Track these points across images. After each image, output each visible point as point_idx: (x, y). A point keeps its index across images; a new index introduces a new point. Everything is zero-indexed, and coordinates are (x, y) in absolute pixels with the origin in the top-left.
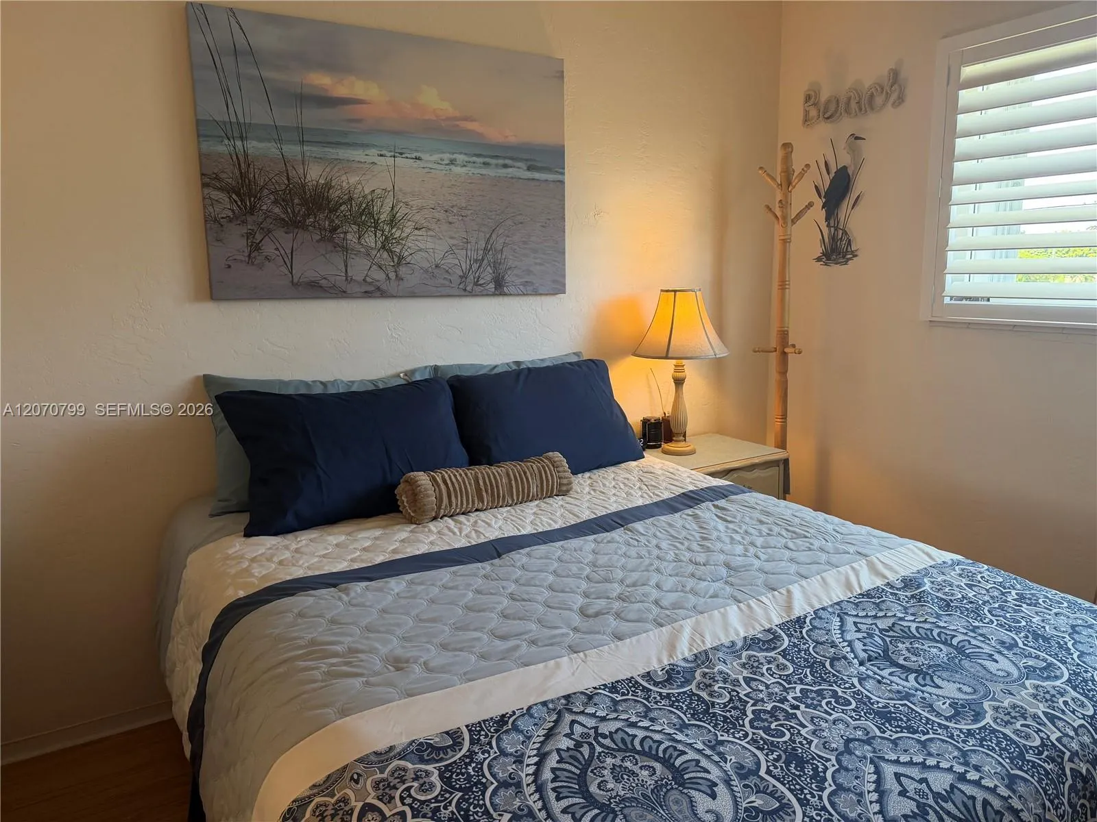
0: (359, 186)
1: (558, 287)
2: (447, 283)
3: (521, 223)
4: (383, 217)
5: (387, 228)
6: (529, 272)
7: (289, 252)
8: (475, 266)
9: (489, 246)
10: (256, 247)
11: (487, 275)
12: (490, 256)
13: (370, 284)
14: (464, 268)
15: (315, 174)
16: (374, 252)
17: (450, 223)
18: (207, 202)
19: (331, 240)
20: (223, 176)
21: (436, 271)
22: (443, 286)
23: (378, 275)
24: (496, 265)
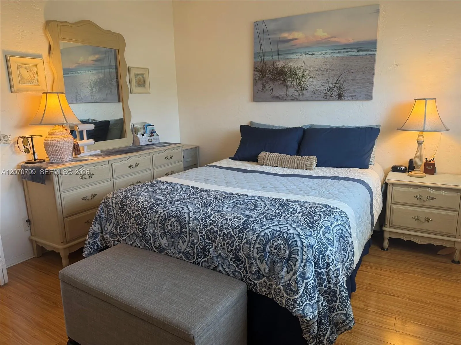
0: (294, 66)
1: (369, 97)
2: (320, 96)
3: (353, 73)
4: (300, 75)
5: (300, 78)
6: (354, 91)
7: (272, 88)
8: (331, 90)
9: (338, 82)
10: (264, 87)
11: (336, 92)
12: (337, 86)
13: (293, 97)
14: (327, 91)
15: (281, 64)
16: (296, 87)
17: (323, 75)
18: (255, 75)
19: (284, 83)
20: (258, 68)
21: (316, 92)
22: (318, 97)
23: (296, 94)
24: (340, 89)
